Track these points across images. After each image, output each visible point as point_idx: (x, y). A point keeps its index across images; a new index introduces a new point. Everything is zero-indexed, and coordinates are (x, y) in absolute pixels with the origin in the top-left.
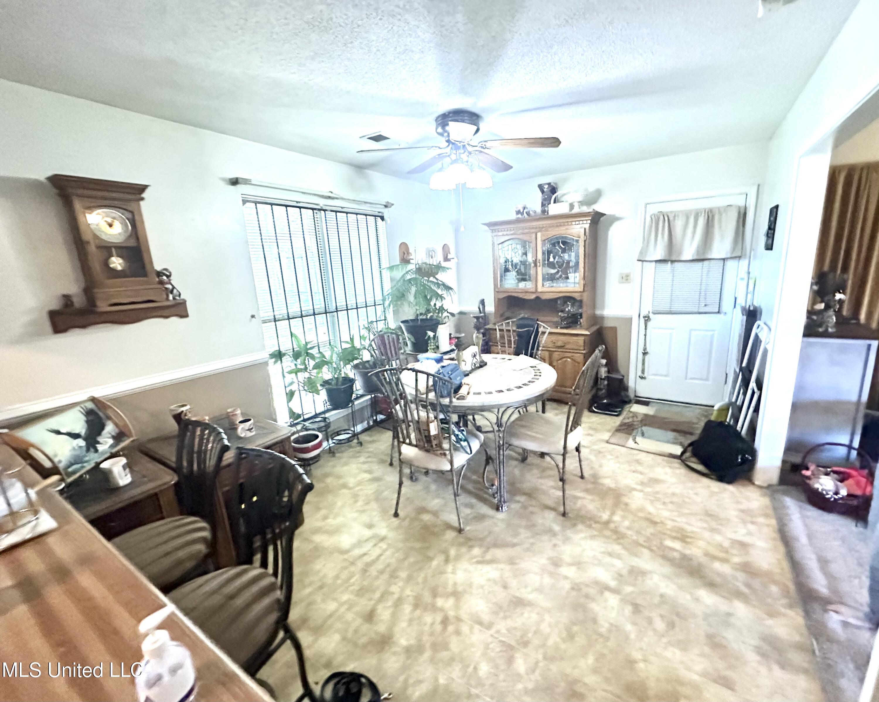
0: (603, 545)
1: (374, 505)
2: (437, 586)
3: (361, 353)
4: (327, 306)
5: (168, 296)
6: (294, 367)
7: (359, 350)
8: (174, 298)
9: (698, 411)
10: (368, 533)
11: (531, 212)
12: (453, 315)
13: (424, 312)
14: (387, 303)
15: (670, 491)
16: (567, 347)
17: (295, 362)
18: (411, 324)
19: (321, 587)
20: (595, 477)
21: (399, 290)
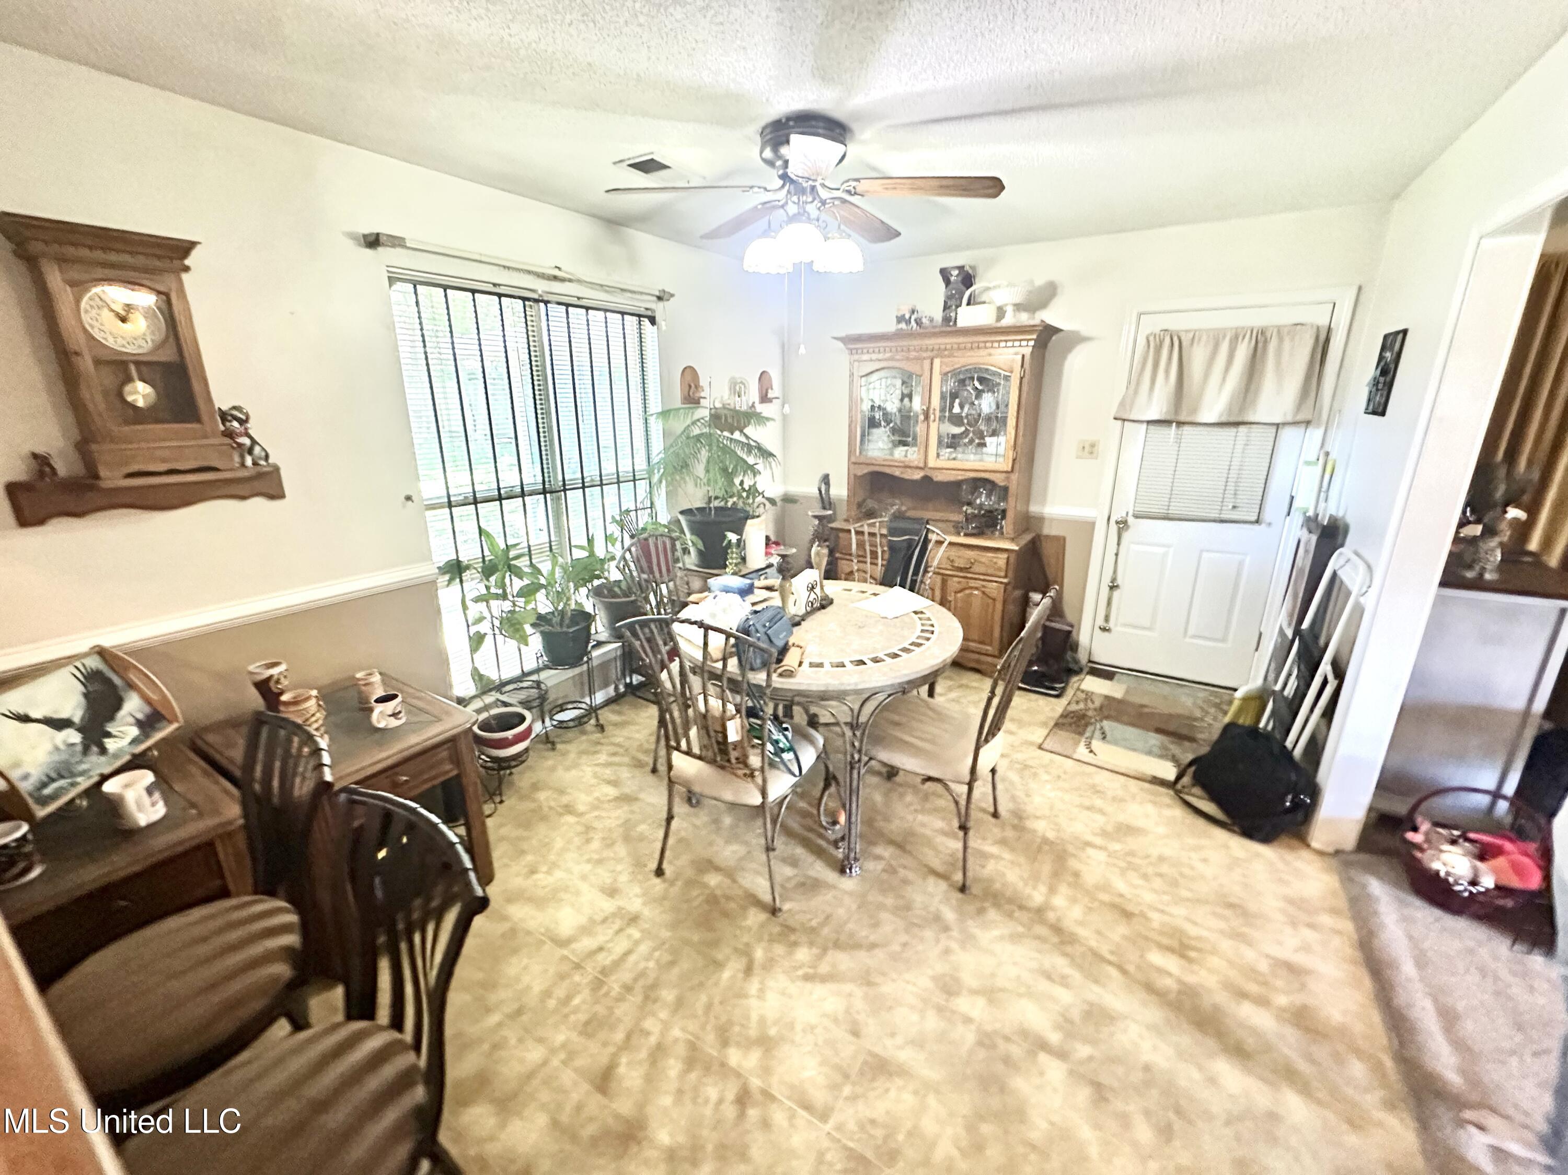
0: (1036, 955)
1: (621, 850)
2: (730, 1023)
3: (606, 567)
4: (547, 479)
5: (242, 457)
6: (484, 591)
7: (602, 561)
8: (255, 464)
9: (1201, 695)
10: (608, 906)
11: (924, 320)
12: (772, 501)
13: (720, 495)
14: (655, 479)
15: (1155, 852)
16: (976, 568)
17: (487, 583)
18: (698, 517)
19: (519, 1012)
20: (1019, 815)
21: (677, 455)
